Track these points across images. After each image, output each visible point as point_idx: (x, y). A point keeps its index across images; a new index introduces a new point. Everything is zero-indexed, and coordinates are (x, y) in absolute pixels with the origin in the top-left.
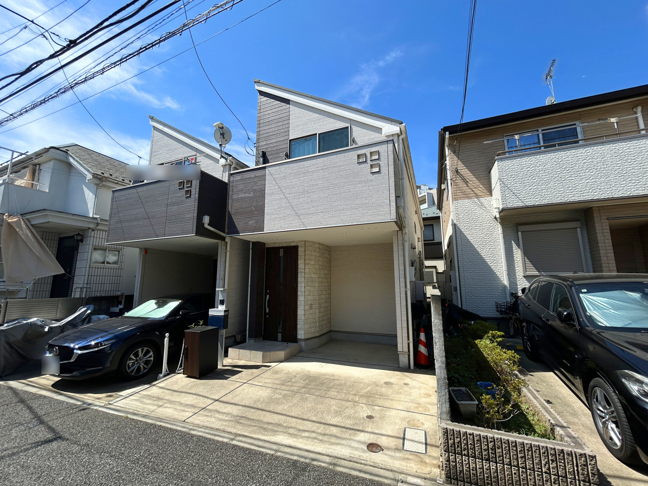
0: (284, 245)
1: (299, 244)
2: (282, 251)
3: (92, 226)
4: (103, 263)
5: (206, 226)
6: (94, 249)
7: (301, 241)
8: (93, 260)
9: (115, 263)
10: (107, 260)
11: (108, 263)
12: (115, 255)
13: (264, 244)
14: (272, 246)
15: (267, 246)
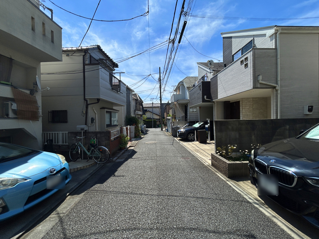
0: (236, 101)
1: (240, 100)
2: (235, 103)
3: (189, 102)
4: (193, 112)
5: (205, 99)
6: (190, 108)
7: (241, 99)
8: (190, 111)
9: (196, 112)
10: (194, 111)
11: (194, 112)
12: (195, 109)
13: (229, 101)
14: (232, 102)
15: (231, 102)
